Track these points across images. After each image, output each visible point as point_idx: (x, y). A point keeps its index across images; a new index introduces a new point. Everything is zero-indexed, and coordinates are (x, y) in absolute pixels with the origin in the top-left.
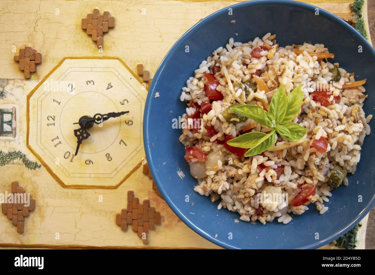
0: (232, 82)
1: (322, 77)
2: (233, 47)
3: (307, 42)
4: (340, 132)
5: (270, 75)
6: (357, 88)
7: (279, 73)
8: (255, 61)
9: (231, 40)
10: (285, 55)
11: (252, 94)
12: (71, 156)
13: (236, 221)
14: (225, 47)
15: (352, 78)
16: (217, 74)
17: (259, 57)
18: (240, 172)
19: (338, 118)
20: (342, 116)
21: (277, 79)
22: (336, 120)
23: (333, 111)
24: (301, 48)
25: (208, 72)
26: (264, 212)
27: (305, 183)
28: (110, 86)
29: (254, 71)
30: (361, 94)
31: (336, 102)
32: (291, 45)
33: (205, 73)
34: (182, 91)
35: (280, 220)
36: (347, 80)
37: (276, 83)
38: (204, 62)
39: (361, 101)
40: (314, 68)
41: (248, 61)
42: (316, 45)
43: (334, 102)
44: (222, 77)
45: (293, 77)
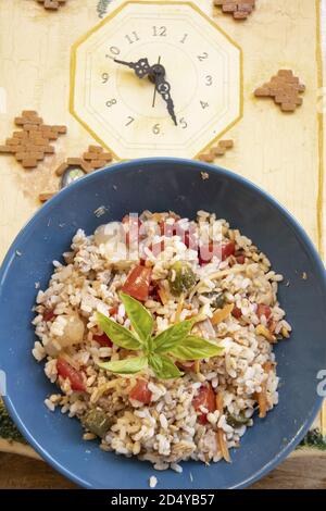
0: (224, 277)
1: (233, 401)
2: (271, 281)
3: (280, 382)
4: (158, 422)
5: (234, 326)
6: (219, 449)
7: (237, 338)
8: (253, 308)
9: (279, 277)
10: (261, 349)
11: (207, 301)
12: (114, 56)
13: (37, 285)
14: (270, 269)
15: (233, 444)
16: (234, 259)
17: (258, 313)
18: (104, 287)
19: (177, 418)
20: (179, 424)
21: (229, 335)
22: (174, 416)
23: (186, 413)
24: (272, 373)
25: (237, 248)
26: (48, 323)
27: (88, 377)
28: (204, 105)
29: (239, 306)
30: (210, 455)
31: (198, 417)
32: (276, 360)
33: (235, 243)
34: (211, 213)
35: (37, 343)
36: (230, 436)
37: (224, 334)
38: (249, 242)
39: (201, 456)
40: (244, 387)
41: (252, 299)
42: (277, 394)
43: (199, 414)
44: (230, 265)
45: (232, 356)
